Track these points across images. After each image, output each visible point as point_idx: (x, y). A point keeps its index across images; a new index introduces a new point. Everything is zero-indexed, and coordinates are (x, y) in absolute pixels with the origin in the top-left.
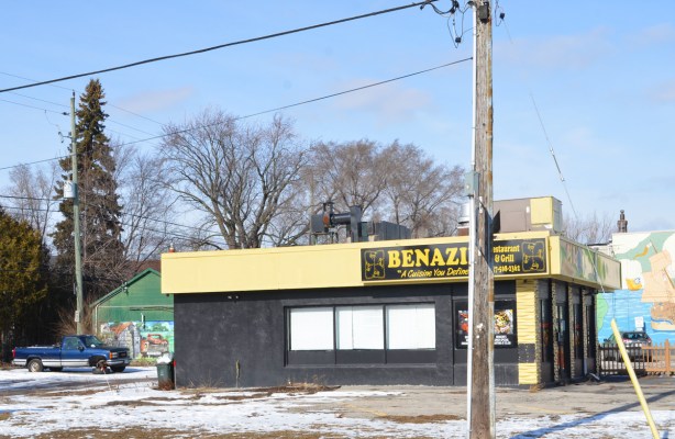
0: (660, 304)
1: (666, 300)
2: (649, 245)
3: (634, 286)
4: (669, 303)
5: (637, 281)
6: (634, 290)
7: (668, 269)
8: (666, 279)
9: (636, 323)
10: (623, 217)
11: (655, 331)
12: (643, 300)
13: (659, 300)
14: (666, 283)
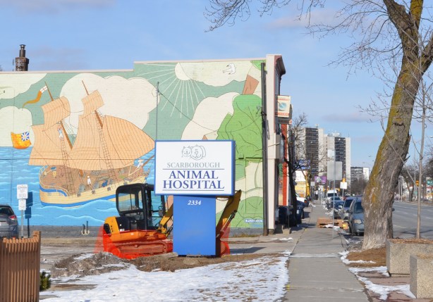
0: (53, 168)
1: (61, 163)
2: (43, 90)
3: (22, 143)
4: (64, 167)
5: (25, 137)
6: (20, 148)
7: (66, 121)
8: (62, 135)
9: (19, 192)
10: (23, 53)
11: (45, 204)
12: (31, 162)
13: (52, 163)
14: (62, 139)
